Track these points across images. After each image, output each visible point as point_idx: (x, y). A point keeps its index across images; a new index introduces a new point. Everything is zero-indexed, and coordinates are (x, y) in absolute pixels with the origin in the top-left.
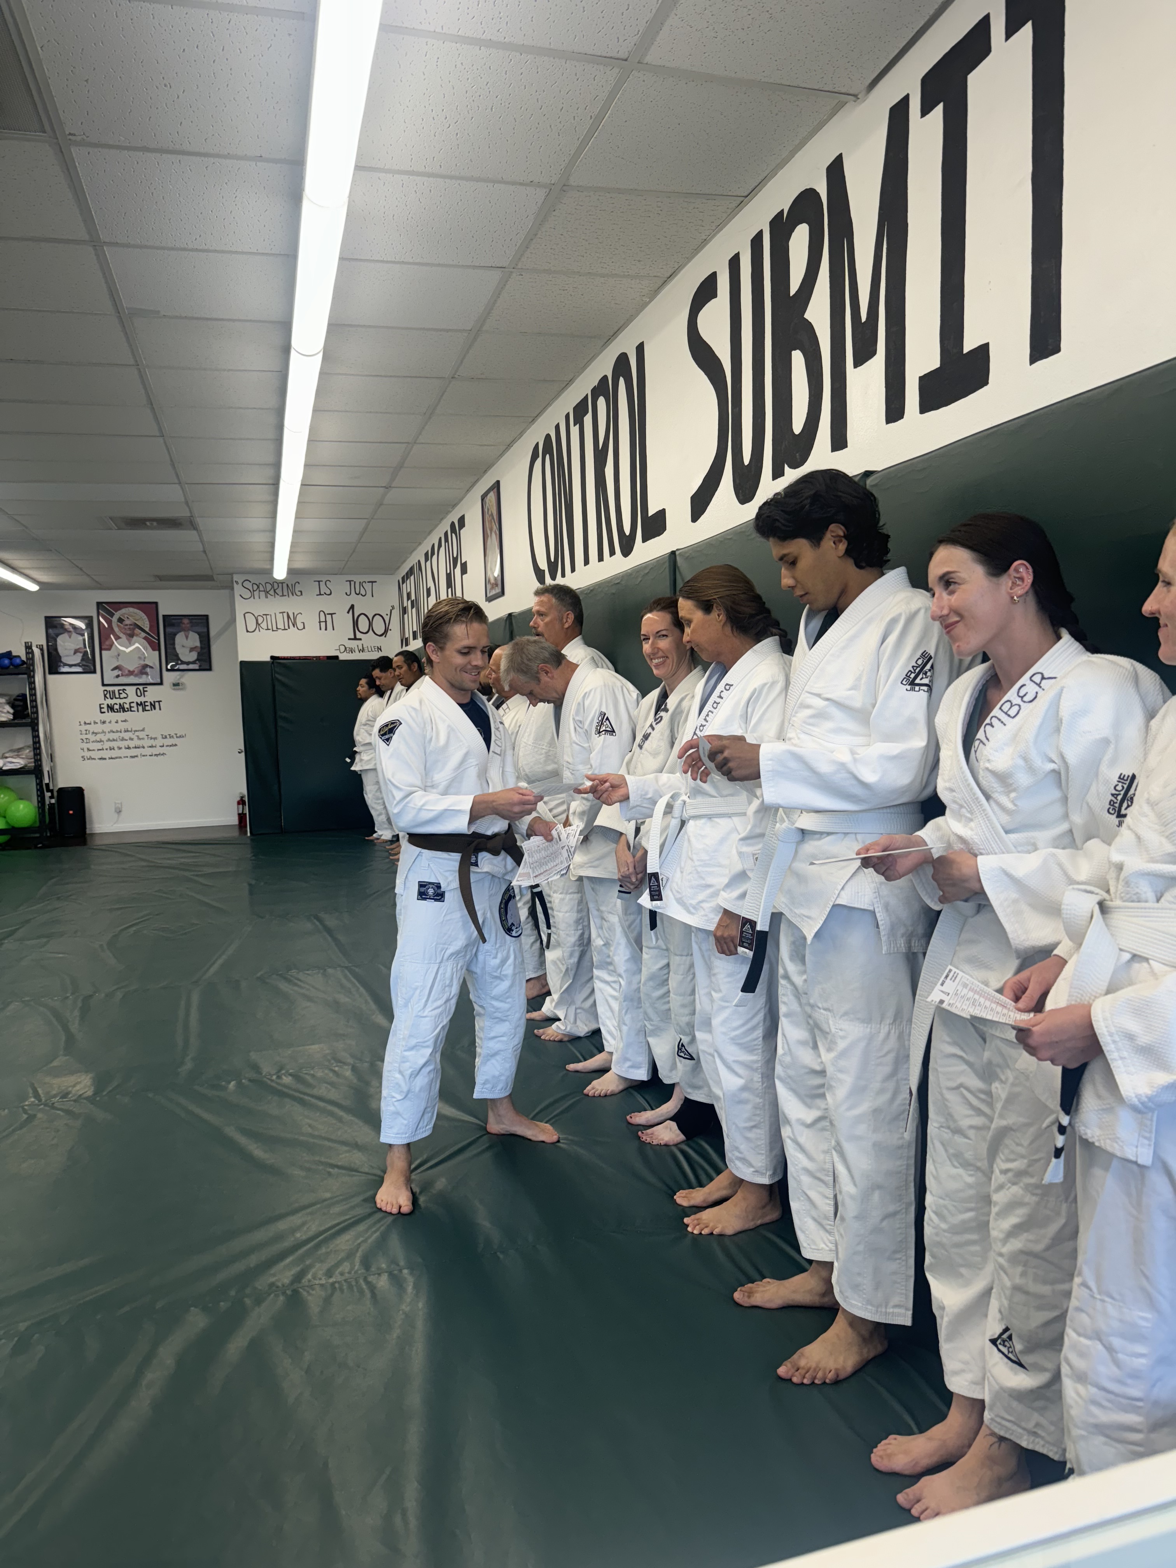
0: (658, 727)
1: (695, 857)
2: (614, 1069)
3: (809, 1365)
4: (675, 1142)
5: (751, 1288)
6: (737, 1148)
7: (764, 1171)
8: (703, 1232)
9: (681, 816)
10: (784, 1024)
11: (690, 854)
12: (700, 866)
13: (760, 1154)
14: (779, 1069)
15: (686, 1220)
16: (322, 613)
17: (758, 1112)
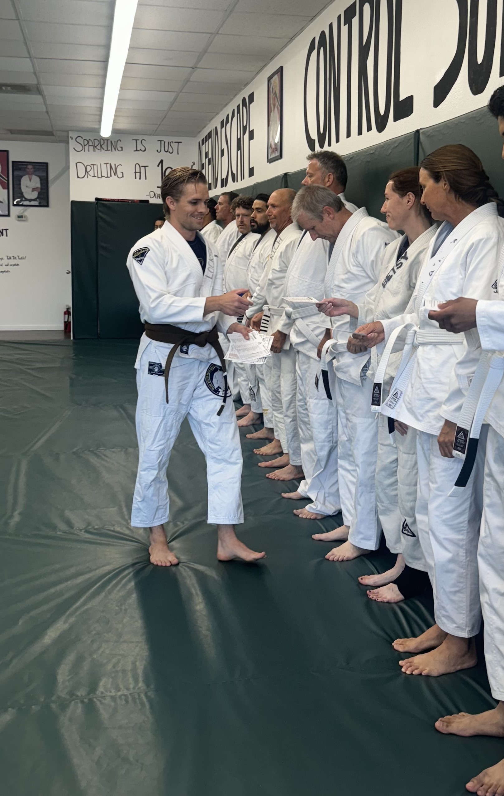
0: (398, 271)
1: (422, 376)
2: (350, 540)
3: (491, 782)
4: (396, 601)
5: (449, 719)
6: (444, 608)
7: (464, 627)
8: (414, 673)
9: (413, 343)
10: (487, 512)
11: (418, 373)
12: (426, 383)
13: (461, 613)
14: (481, 548)
15: (401, 663)
16: (137, 165)
17: (462, 580)
